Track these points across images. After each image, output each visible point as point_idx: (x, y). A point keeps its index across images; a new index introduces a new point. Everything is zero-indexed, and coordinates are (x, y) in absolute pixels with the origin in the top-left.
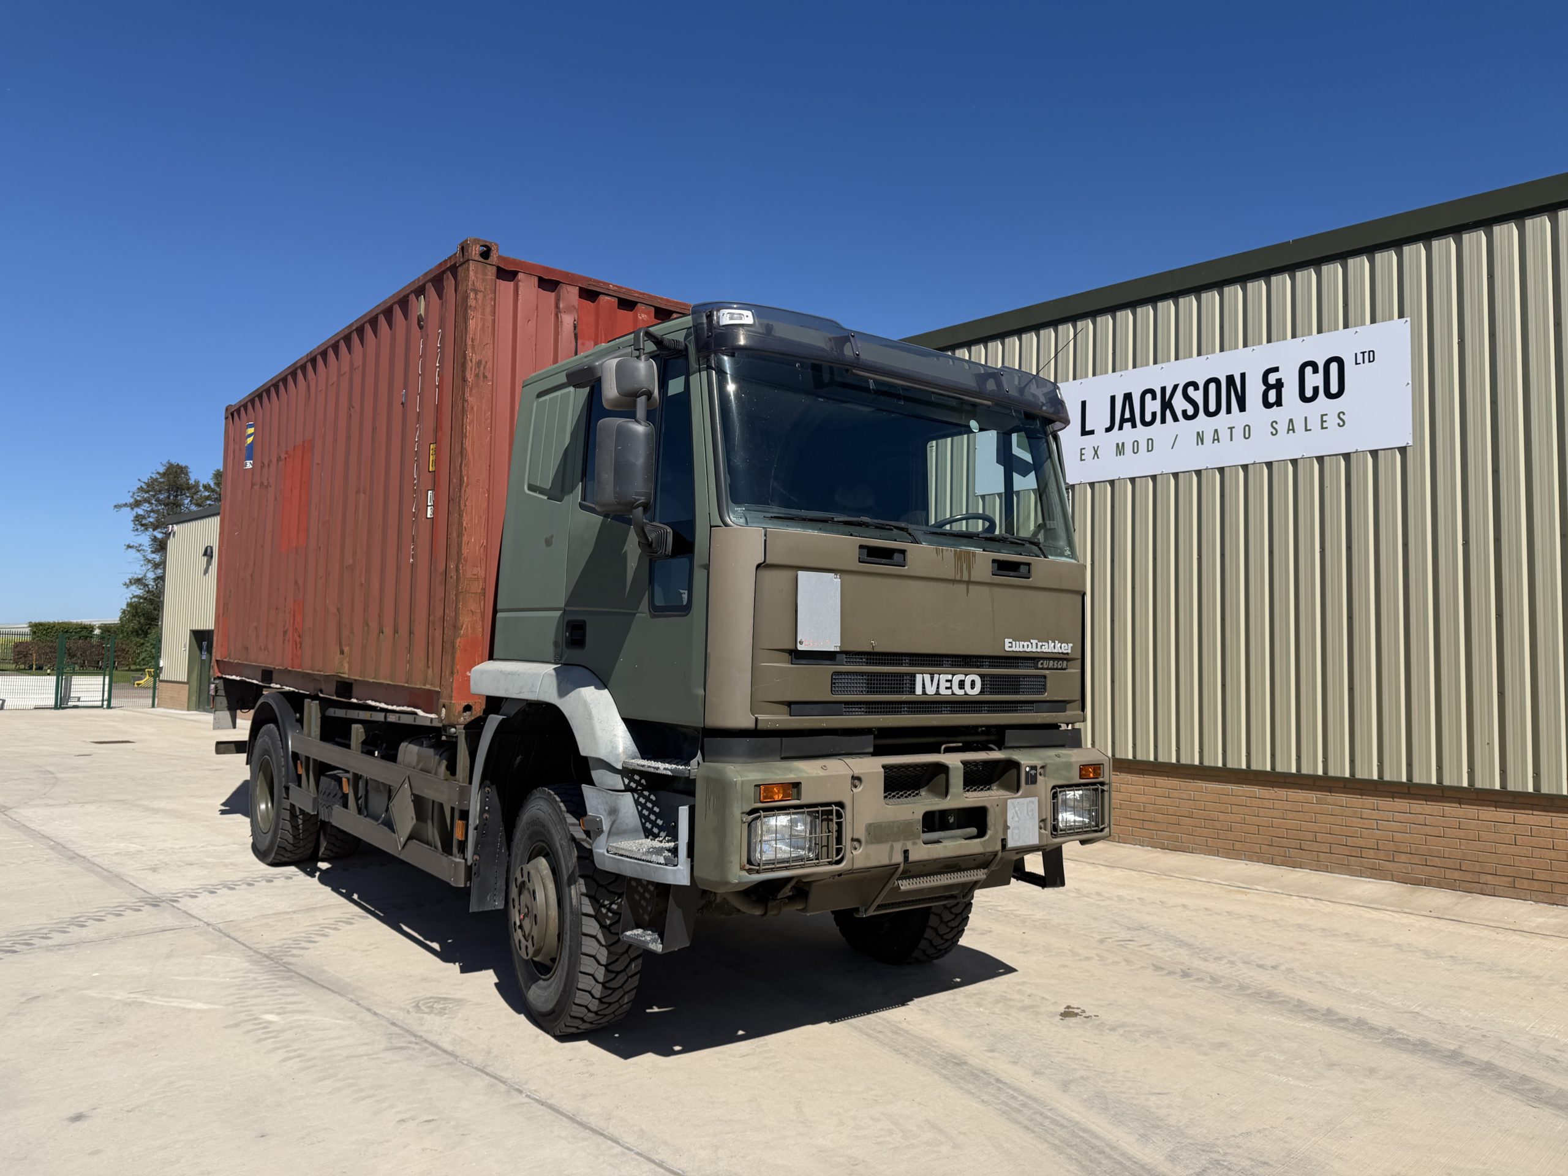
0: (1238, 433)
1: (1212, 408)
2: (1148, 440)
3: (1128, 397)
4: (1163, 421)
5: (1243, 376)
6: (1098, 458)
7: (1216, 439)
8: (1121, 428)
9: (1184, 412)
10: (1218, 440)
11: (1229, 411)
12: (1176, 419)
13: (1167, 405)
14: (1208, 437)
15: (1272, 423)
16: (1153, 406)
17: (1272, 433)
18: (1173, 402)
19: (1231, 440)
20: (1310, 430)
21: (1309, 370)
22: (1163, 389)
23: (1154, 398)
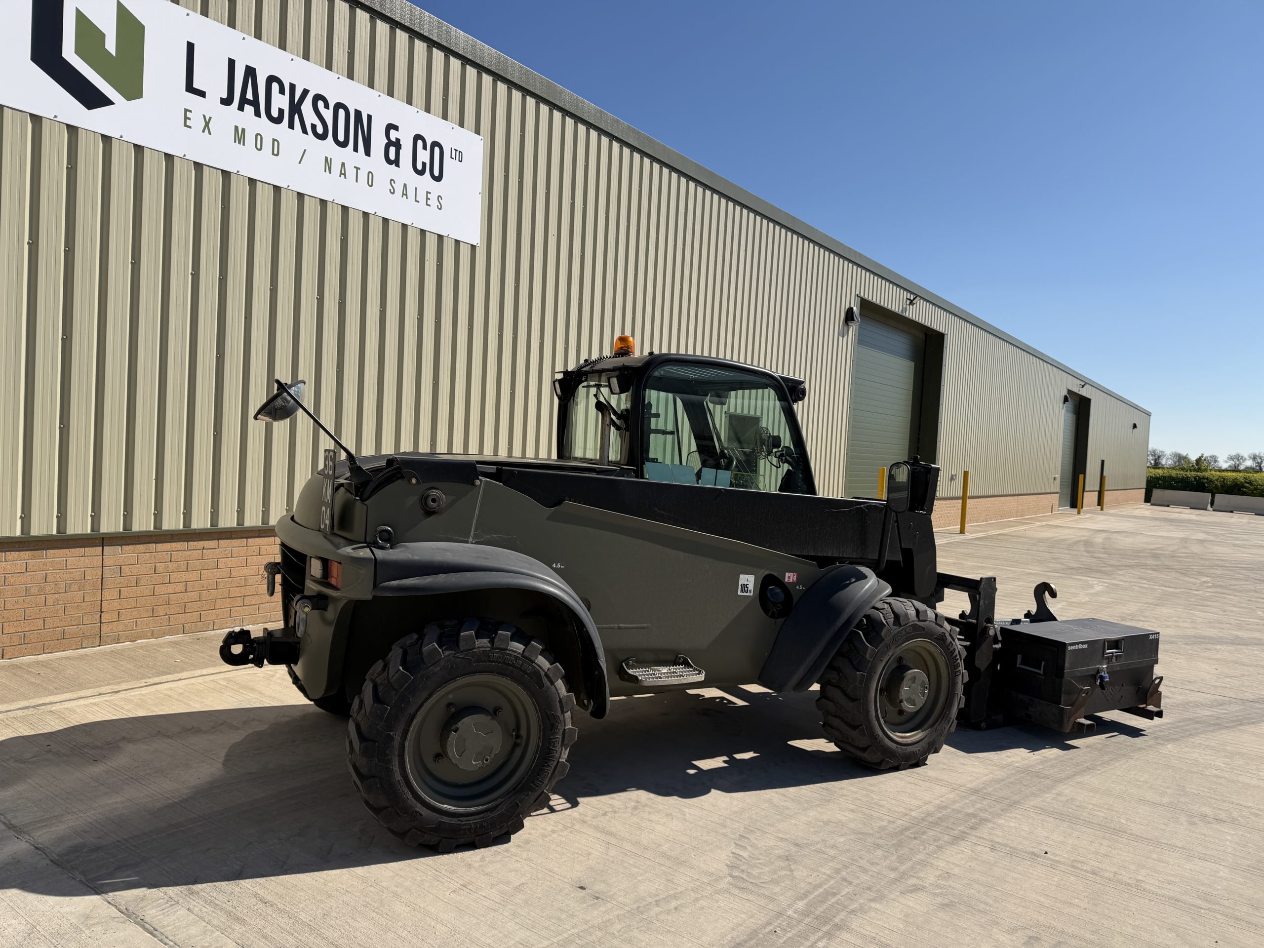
0: (363, 176)
1: (341, 137)
2: (274, 140)
3: (250, 72)
4: (291, 126)
5: (369, 117)
6: (210, 133)
7: (343, 174)
8: (241, 108)
9: (314, 127)
10: (345, 174)
11: (356, 149)
12: (305, 131)
13: (295, 108)
14: (336, 168)
15: (392, 180)
16: (280, 102)
17: (390, 190)
18: (302, 107)
19: (357, 181)
20: (418, 202)
21: (420, 143)
22: (293, 87)
23: (282, 91)
